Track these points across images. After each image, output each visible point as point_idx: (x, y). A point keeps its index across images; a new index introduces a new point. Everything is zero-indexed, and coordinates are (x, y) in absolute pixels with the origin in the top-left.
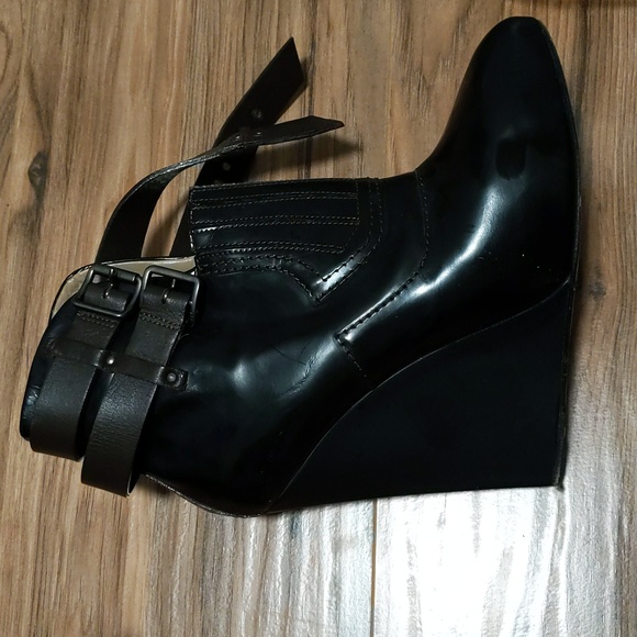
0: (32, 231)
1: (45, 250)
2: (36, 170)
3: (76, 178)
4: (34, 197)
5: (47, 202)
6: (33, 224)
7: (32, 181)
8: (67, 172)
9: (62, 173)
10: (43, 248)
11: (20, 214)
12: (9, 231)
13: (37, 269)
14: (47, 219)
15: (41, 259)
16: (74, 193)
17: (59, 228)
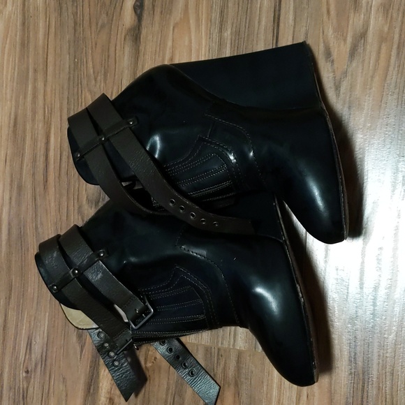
0: (136, 39)
1: (143, 49)
2: (137, 6)
3: (158, 10)
4: (137, 21)
5: (144, 23)
6: (137, 36)
7: (135, 12)
8: (153, 6)
9: (151, 7)
10: (142, 48)
11: (130, 30)
12: (125, 39)
13: (139, 60)
14: (144, 32)
15: (141, 54)
16: (157, 18)
17: (150, 37)
